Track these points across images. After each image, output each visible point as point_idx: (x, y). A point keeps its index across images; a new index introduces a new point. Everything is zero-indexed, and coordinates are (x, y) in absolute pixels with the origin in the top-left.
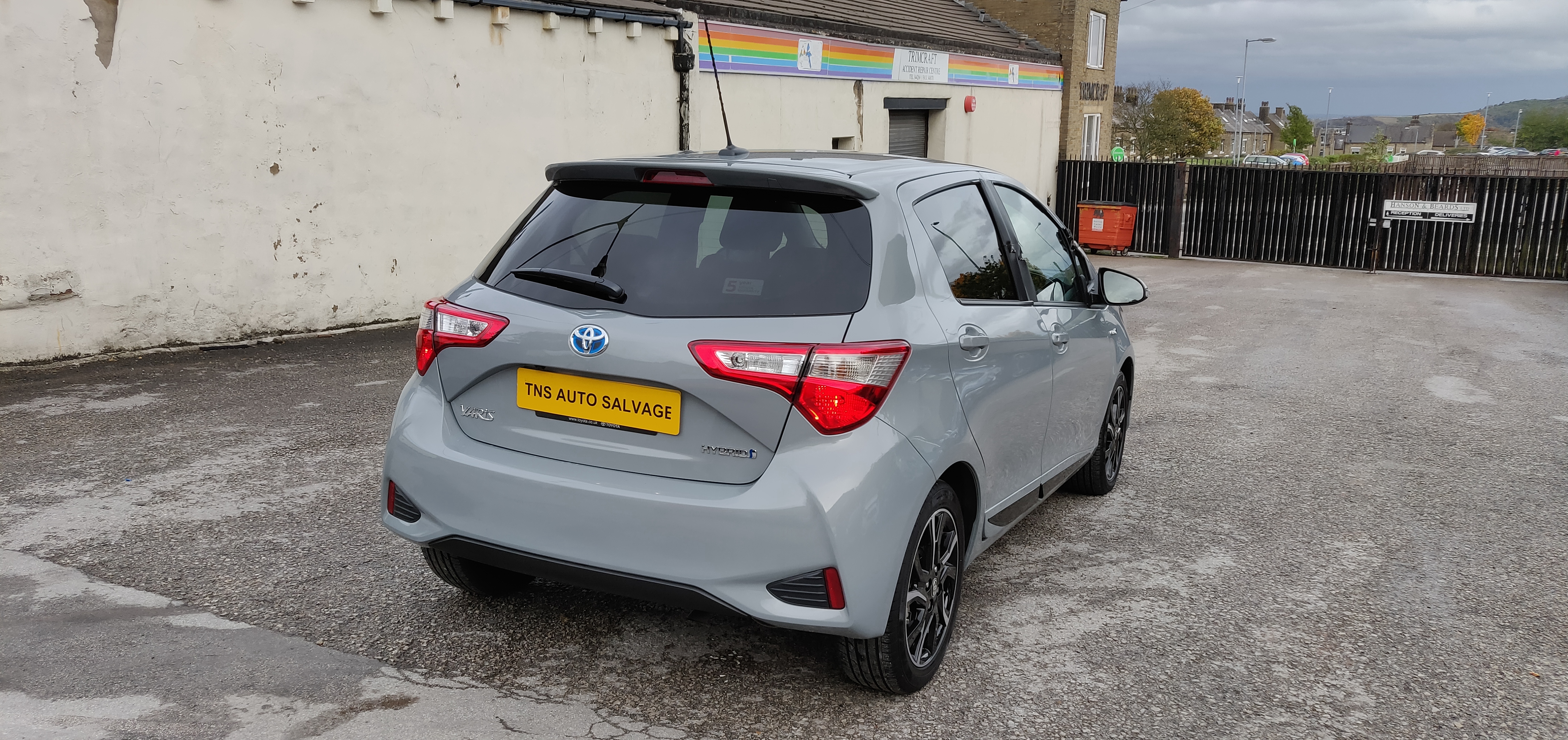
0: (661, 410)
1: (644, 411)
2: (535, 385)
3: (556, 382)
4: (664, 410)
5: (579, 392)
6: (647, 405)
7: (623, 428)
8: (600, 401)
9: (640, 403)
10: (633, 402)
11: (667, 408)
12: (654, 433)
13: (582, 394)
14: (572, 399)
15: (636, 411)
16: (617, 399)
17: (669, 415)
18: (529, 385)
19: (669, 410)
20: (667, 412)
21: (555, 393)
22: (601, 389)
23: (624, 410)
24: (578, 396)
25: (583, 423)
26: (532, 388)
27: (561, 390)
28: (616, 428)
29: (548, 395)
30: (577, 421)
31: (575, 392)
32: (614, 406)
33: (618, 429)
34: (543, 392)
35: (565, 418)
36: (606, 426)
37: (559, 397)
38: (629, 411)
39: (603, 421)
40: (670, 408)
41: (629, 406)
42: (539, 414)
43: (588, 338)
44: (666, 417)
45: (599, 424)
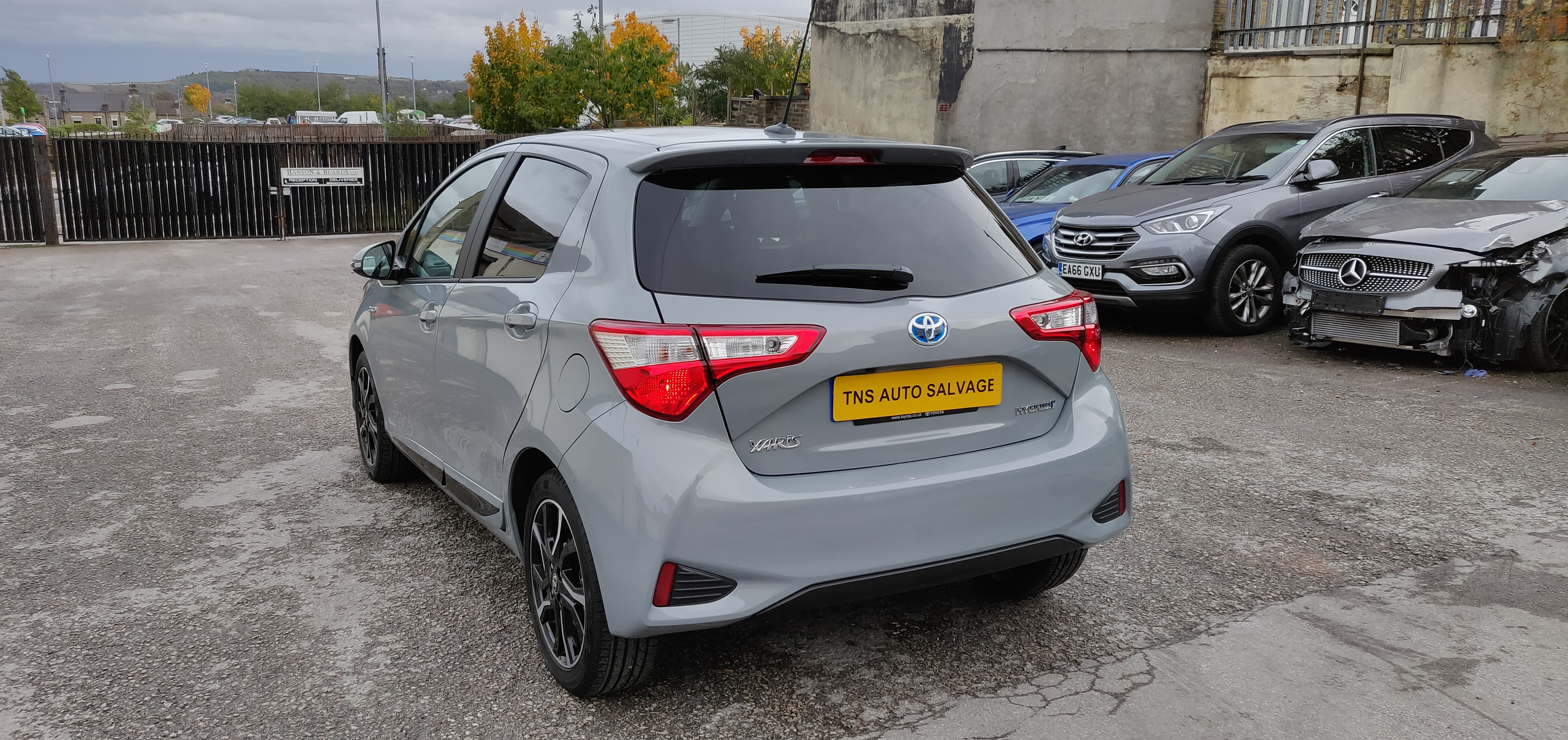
0: (984, 384)
1: (968, 389)
2: (855, 392)
3: (877, 384)
4: (987, 384)
5: (903, 388)
6: (971, 382)
7: (947, 412)
8: (925, 391)
9: (964, 382)
10: (957, 383)
11: (990, 380)
12: (974, 409)
13: (906, 388)
14: (896, 396)
15: (960, 392)
16: (942, 385)
17: (991, 387)
18: (847, 393)
19: (991, 382)
20: (990, 385)
21: (877, 395)
22: (923, 378)
23: (949, 394)
24: (903, 391)
25: (907, 419)
26: (851, 396)
27: (885, 390)
28: (940, 415)
29: (869, 399)
30: (901, 418)
31: (899, 388)
32: (939, 392)
33: (943, 414)
34: (865, 397)
35: (888, 419)
36: (931, 416)
37: (882, 397)
38: (954, 394)
39: (927, 410)
40: (993, 380)
41: (954, 389)
42: (857, 423)
43: (929, 327)
44: (990, 390)
45: (923, 415)
